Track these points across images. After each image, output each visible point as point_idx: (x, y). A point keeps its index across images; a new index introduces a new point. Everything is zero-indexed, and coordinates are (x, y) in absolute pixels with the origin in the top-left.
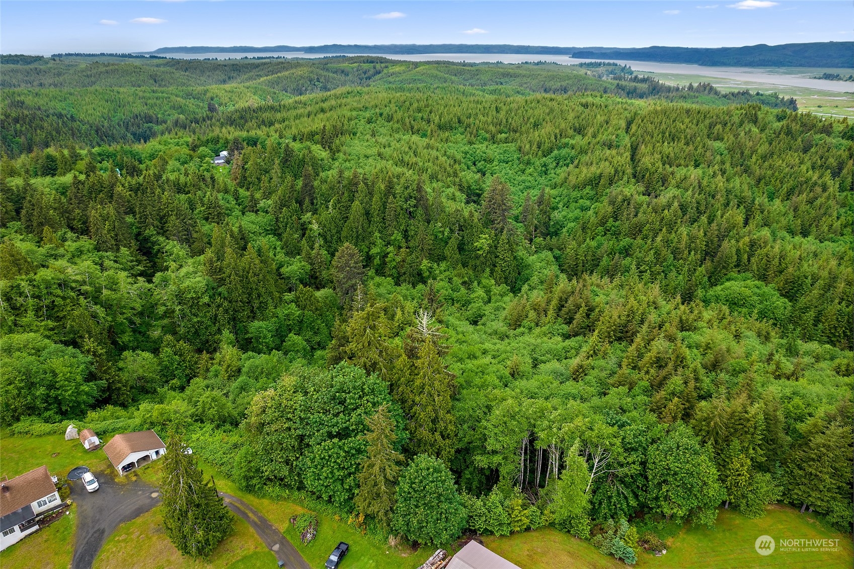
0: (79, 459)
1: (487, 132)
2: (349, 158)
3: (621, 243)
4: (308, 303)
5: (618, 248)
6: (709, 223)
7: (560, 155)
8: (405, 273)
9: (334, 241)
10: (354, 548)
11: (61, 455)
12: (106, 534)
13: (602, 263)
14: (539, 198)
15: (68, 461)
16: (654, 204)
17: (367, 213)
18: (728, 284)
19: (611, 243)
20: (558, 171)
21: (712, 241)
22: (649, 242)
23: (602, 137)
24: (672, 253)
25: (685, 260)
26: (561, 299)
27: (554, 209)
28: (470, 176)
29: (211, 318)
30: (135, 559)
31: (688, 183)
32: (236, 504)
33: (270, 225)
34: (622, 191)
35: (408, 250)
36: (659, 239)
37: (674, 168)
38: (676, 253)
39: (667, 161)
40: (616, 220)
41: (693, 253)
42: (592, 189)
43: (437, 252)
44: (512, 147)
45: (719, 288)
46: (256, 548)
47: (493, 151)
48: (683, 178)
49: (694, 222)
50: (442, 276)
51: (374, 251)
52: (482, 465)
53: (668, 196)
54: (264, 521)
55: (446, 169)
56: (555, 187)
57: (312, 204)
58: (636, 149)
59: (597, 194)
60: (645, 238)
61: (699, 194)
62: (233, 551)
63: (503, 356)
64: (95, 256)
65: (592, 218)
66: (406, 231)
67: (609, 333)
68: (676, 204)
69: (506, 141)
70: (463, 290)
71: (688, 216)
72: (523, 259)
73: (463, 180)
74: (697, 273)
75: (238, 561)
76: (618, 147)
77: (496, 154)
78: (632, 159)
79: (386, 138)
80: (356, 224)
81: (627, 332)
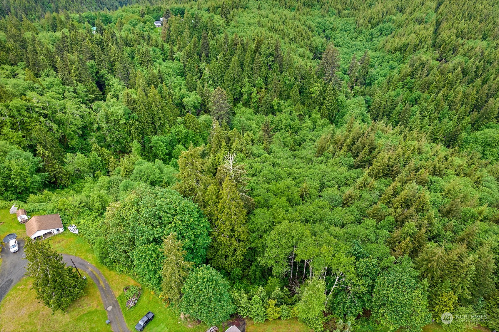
0: (13, 228)
1: (336, 9)
2: (238, 25)
3: (413, 94)
4: (192, 125)
5: (410, 98)
6: (483, 84)
7: (383, 27)
8: (262, 106)
9: (219, 82)
10: (158, 317)
11: (5, 224)
12: (13, 283)
13: (397, 108)
14: (363, 58)
15: (7, 229)
16: (442, 67)
17: (242, 65)
18: (486, 130)
19: (406, 93)
20: (380, 39)
21: (481, 98)
22: (433, 96)
23: (416, 15)
24: (448, 105)
25: (457, 110)
26: (354, 138)
27: (372, 66)
28: (318, 40)
29: (127, 132)
30: (25, 303)
31: (473, 52)
32: (95, 273)
33: (180, 69)
34: (421, 57)
35: (266, 91)
36: (440, 94)
37: (465, 41)
38: (451, 106)
39: (461, 35)
40: (413, 77)
41: (464, 106)
42: (400, 54)
43: (285, 93)
44: (351, 20)
45: (479, 133)
46: (97, 307)
47: (338, 22)
48: (470, 48)
49: (471, 82)
50: (286, 110)
51: (244, 90)
52: (261, 263)
53: (454, 62)
54: (108, 286)
55: (302, 35)
56: (375, 50)
57: (207, 56)
58: (439, 25)
59: (403, 57)
60: (431, 92)
61: (480, 61)
62: (83, 307)
63: (301, 179)
64: (60, 89)
65: (396, 75)
66: (266, 77)
67: (379, 170)
68: (459, 69)
69: (348, 16)
70: (297, 121)
71: (467, 78)
72: (342, 102)
73: (314, 43)
74: (464, 121)
75: (84, 315)
76: (426, 22)
77: (339, 25)
78: (435, 32)
79: (267, 11)
80: (234, 72)
81: (393, 171)
